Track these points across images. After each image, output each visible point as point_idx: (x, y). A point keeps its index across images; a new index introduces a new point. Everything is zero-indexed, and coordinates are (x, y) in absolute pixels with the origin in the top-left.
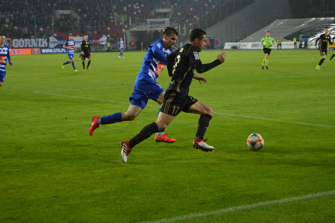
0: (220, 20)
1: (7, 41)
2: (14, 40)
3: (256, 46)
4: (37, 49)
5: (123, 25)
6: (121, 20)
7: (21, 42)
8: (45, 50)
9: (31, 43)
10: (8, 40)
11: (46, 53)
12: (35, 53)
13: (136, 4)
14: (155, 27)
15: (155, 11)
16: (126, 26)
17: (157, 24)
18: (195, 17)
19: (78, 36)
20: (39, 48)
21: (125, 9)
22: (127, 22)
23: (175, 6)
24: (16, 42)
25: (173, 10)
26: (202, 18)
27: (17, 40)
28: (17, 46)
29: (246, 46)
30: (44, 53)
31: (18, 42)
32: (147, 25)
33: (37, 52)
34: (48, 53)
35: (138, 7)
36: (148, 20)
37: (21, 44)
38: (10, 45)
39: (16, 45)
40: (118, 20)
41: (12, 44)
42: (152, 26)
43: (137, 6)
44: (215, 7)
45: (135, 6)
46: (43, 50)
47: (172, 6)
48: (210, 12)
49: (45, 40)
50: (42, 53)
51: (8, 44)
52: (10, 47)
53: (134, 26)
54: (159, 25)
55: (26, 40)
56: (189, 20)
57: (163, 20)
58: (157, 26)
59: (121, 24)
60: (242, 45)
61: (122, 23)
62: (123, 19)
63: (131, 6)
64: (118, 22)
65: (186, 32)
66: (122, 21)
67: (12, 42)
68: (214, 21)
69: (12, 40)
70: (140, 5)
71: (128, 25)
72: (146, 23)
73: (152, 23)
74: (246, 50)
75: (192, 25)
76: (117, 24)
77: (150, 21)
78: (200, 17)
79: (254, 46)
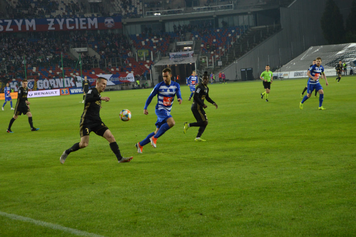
0: (248, 51)
1: (31, 83)
2: (39, 81)
3: (300, 74)
4: (65, 90)
5: (145, 60)
6: (142, 55)
7: (46, 83)
8: (74, 90)
9: (56, 83)
10: (32, 81)
11: (75, 93)
12: (64, 94)
13: (154, 38)
14: (180, 60)
15: (176, 44)
16: (148, 61)
17: (181, 58)
18: (220, 48)
19: (101, 74)
20: (68, 89)
21: (143, 43)
22: (148, 57)
23: (196, 38)
24: (40, 83)
25: (195, 42)
26: (228, 49)
27: (41, 81)
28: (42, 88)
29: (288, 75)
30: (73, 94)
31: (43, 83)
32: (170, 59)
33: (66, 93)
34: (77, 93)
35: (157, 41)
36: (171, 54)
37: (46, 86)
38: (35, 87)
39: (40, 86)
40: (139, 55)
41: (37, 86)
42: (176, 59)
43: (155, 39)
44: (240, 37)
45: (153, 40)
46: (72, 90)
47: (193, 38)
48: (235, 42)
49: (70, 79)
50: (71, 93)
51: (32, 85)
52: (34, 88)
53: (157, 61)
54: (183, 58)
55: (51, 80)
56: (214, 51)
57: (188, 53)
58: (181, 60)
59: (142, 59)
60: (283, 75)
61: (144, 58)
62: (144, 53)
63: (149, 40)
64: (139, 58)
65: (214, 65)
66: (143, 57)
67: (37, 84)
68: (241, 51)
69: (37, 81)
70: (158, 38)
71: (150, 60)
72: (169, 57)
73: (175, 57)
74: (288, 79)
75: (219, 56)
76: (138, 60)
77: (173, 55)
78: (226, 48)
79: (298, 74)
